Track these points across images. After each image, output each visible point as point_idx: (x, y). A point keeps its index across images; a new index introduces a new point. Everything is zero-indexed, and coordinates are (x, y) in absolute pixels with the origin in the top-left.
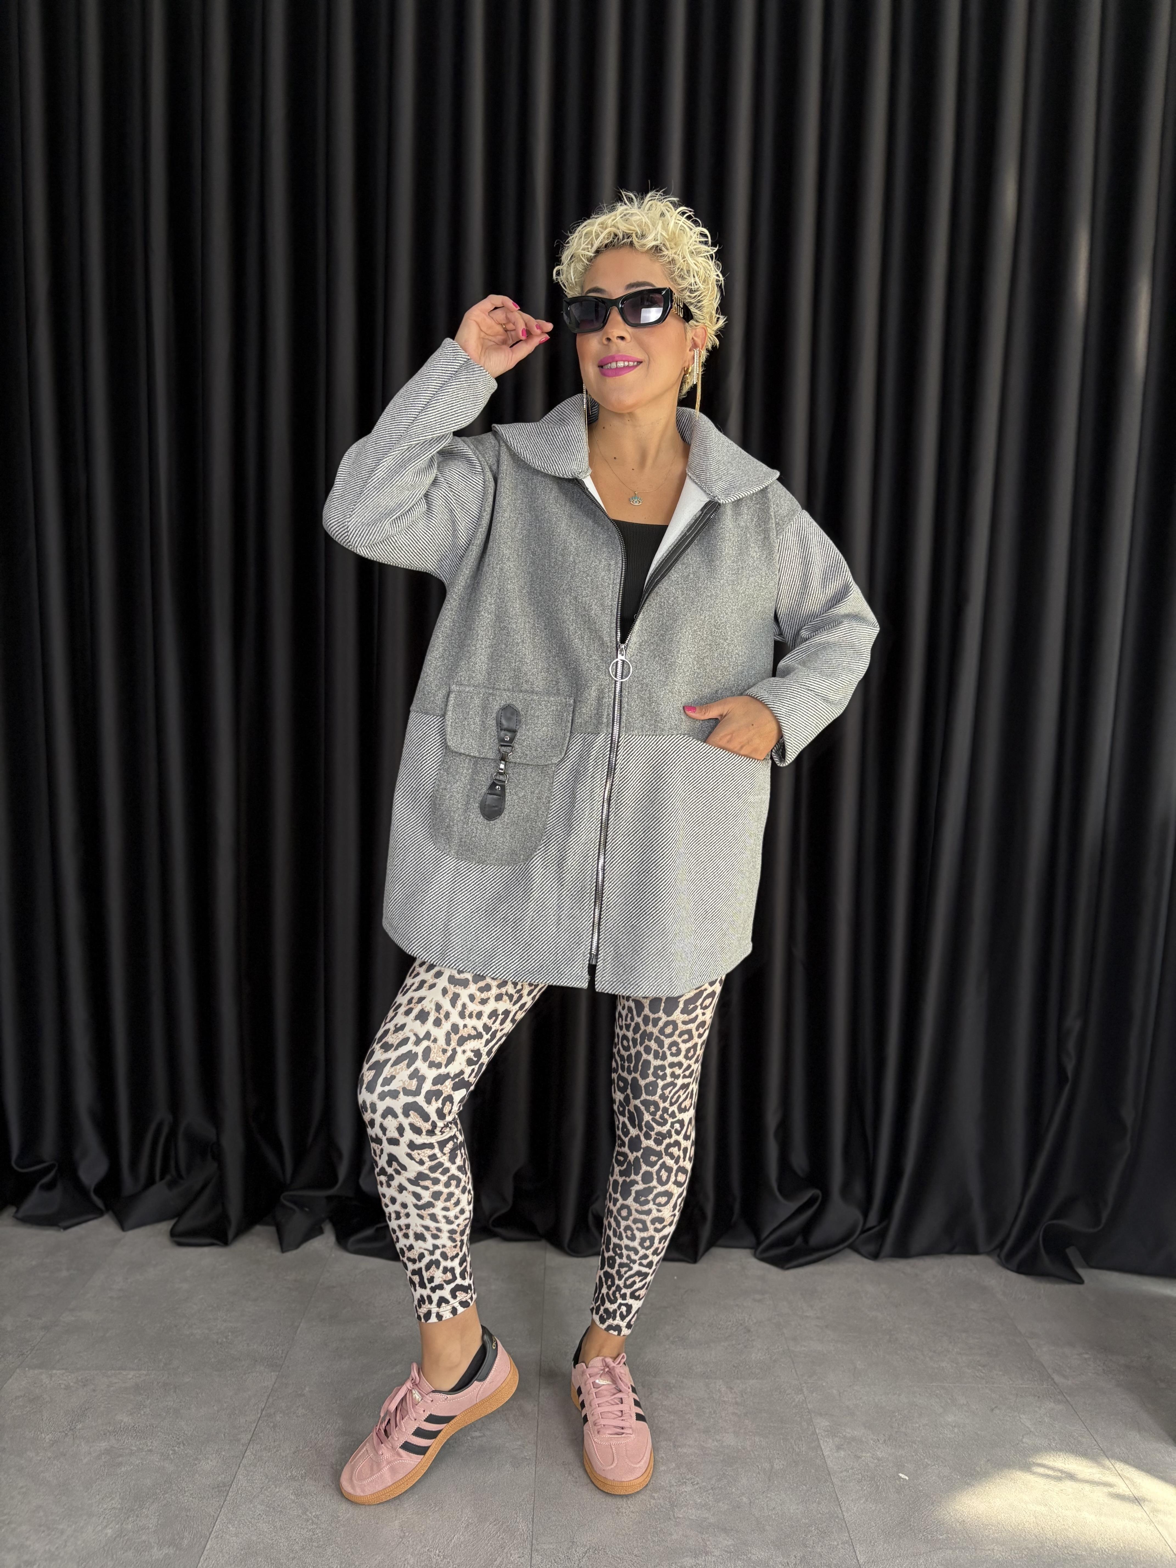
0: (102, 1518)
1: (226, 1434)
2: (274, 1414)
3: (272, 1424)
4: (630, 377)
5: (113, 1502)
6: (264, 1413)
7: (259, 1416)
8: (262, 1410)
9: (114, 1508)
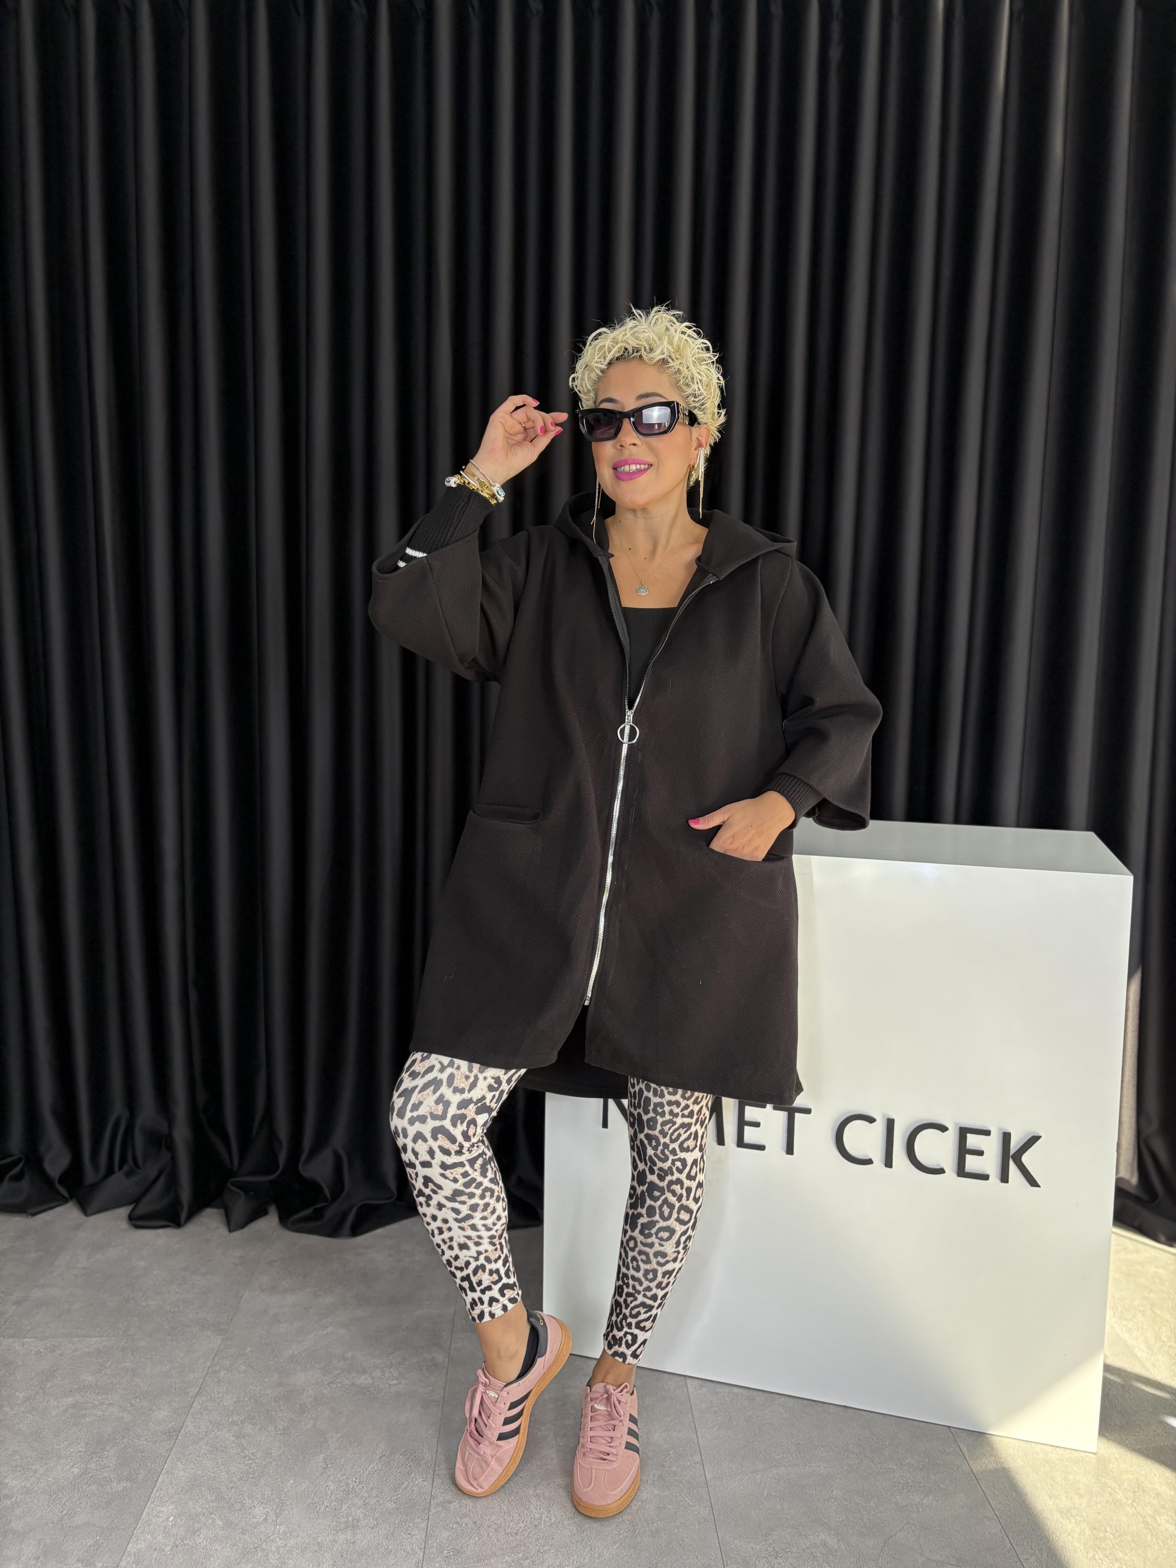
0: (69, 1459)
1: (177, 1389)
2: (219, 1370)
3: (217, 1379)
4: (642, 479)
5: (78, 1446)
6: (210, 1370)
7: (206, 1372)
8: (209, 1368)
9: (80, 1451)
